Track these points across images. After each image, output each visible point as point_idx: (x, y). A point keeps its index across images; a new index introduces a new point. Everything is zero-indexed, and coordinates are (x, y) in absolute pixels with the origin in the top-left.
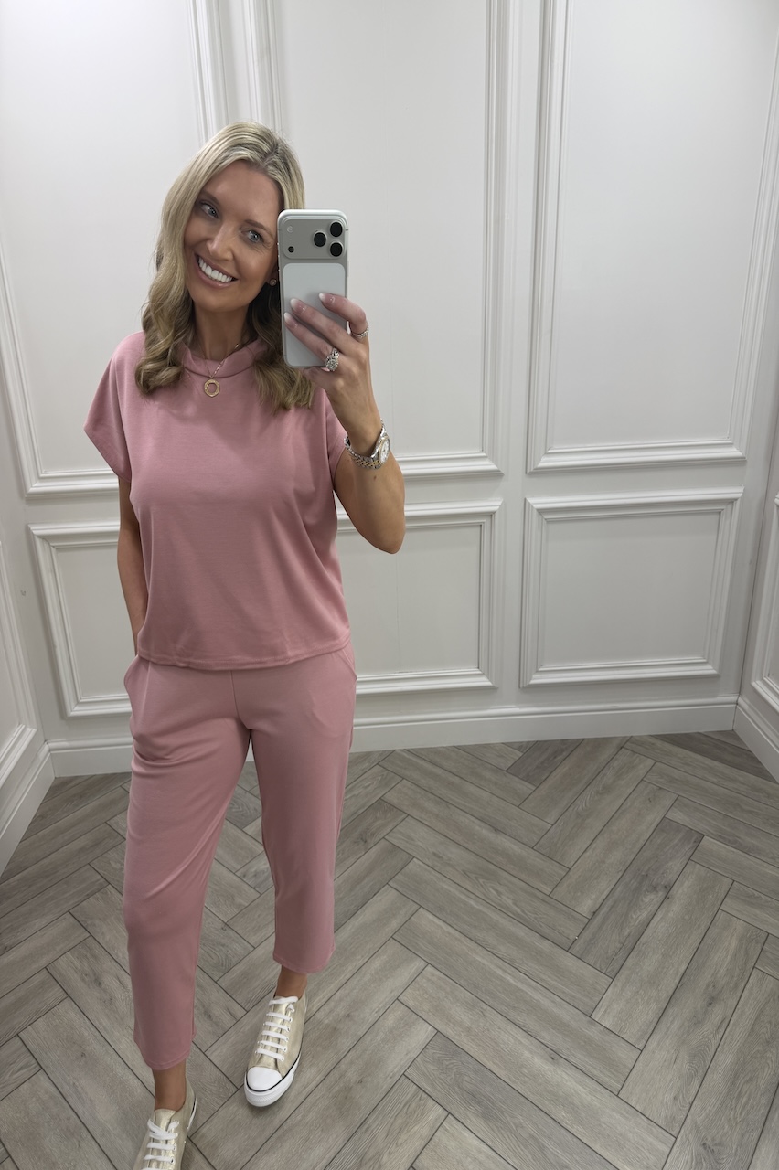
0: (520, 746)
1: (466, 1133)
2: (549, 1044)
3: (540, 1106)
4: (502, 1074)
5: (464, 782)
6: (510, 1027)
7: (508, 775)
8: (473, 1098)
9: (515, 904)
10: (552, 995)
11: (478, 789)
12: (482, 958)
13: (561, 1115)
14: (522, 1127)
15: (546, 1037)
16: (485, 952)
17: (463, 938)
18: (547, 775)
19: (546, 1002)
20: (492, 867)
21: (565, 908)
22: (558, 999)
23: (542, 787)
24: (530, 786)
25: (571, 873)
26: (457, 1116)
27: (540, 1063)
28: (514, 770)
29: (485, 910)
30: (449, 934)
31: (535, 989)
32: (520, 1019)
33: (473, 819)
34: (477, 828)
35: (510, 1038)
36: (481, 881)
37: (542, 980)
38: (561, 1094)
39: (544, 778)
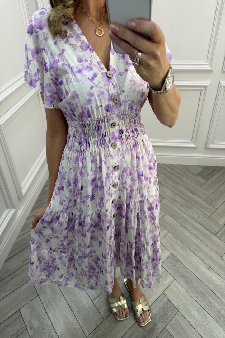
0: (202, 167)
1: (180, 287)
2: (208, 264)
3: (204, 283)
4: (192, 270)
5: (182, 176)
6: (195, 256)
7: (197, 176)
8: (183, 276)
9: (198, 218)
10: (209, 249)
11: (187, 180)
12: (187, 233)
13: (211, 287)
14: (198, 288)
15: (207, 261)
16: (188, 231)
17: (180, 226)
18: (210, 177)
19: (207, 250)
20: (191, 205)
21: (214, 221)
22: (211, 250)
23: (209, 181)
24: (205, 180)
25: (217, 210)
26: (177, 281)
27: (204, 269)
28: (200, 174)
29: (188, 218)
30: (176, 224)
31: (204, 246)
32: (198, 254)
33: (185, 189)
34: (186, 192)
35: (195, 260)
36: (187, 209)
37: (206, 243)
38: (211, 280)
39: (210, 178)
